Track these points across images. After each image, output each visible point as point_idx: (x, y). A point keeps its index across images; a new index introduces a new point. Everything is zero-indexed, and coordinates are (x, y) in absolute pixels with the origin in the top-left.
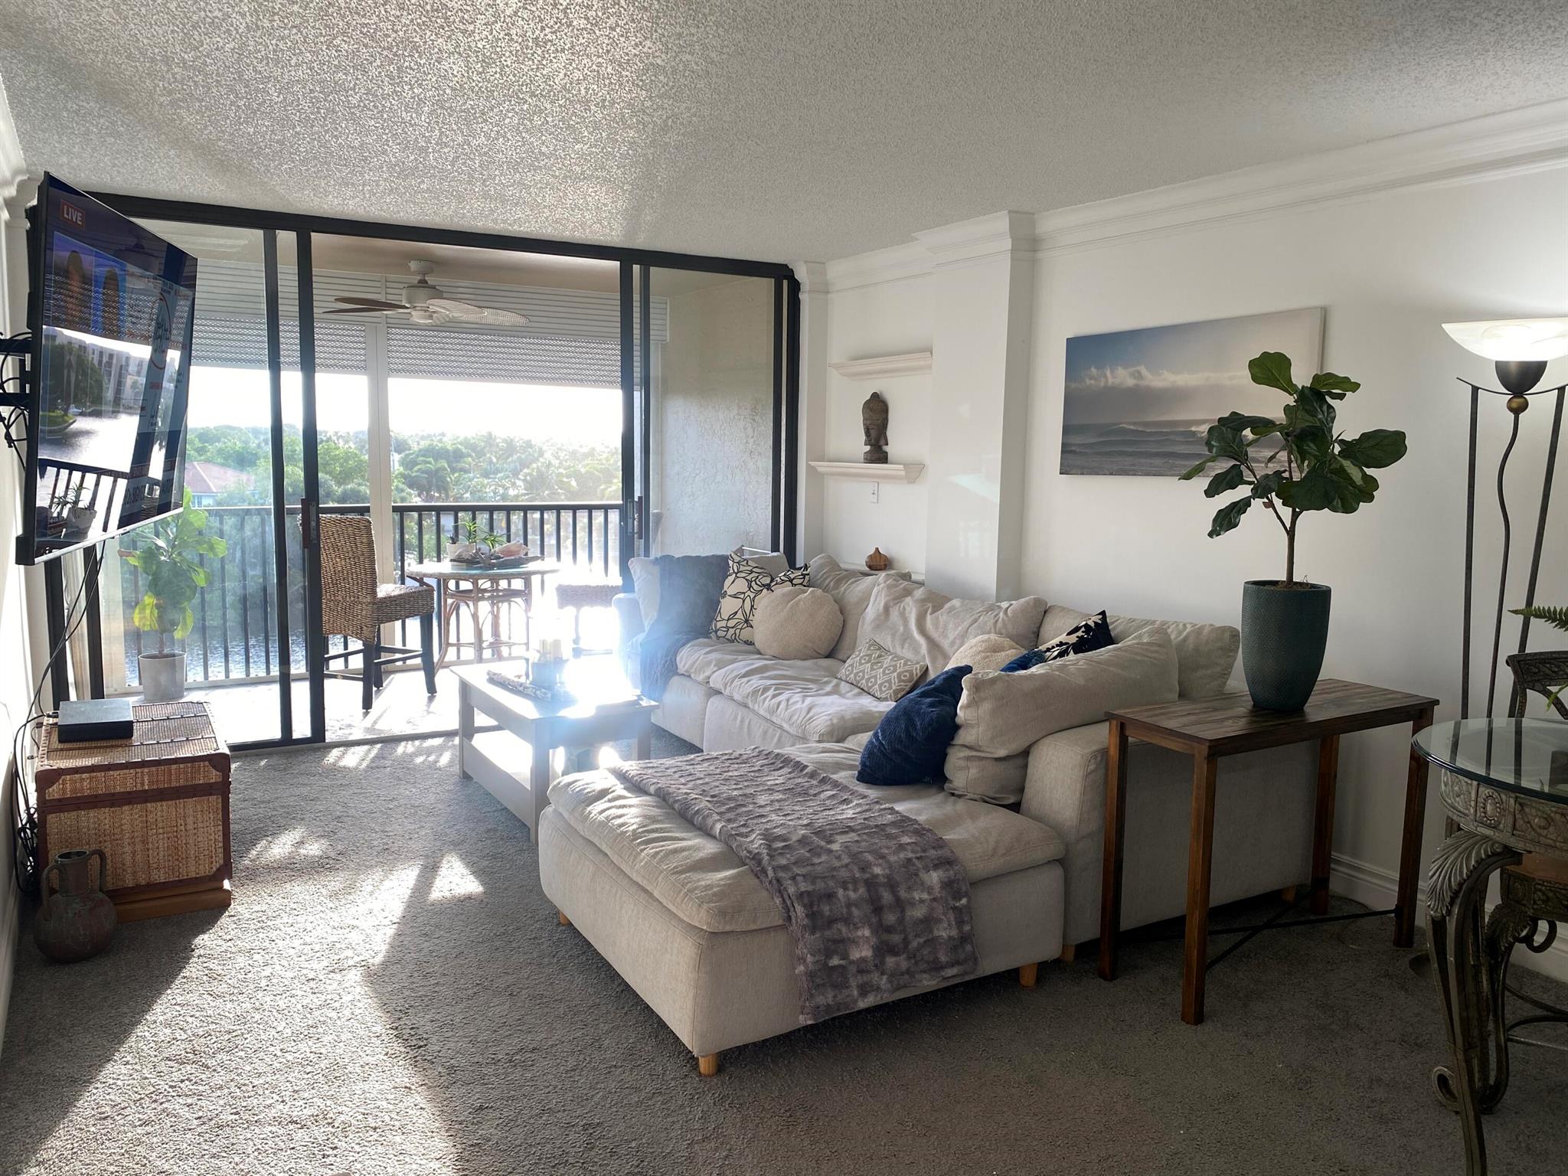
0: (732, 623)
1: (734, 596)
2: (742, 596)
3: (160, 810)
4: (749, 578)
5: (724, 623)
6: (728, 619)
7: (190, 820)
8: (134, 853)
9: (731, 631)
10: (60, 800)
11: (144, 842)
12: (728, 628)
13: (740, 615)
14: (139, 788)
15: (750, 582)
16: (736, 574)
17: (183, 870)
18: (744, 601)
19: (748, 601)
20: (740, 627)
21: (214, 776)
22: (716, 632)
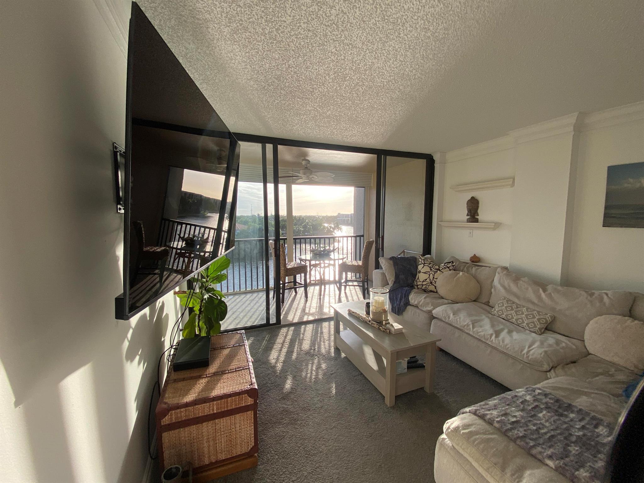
0: (424, 283)
1: (425, 273)
2: (429, 273)
3: (223, 423)
4: (430, 266)
5: (421, 283)
6: (423, 282)
7: (238, 425)
8: (209, 446)
9: (424, 286)
10: (169, 425)
11: (214, 440)
12: (423, 285)
13: (428, 280)
14: (212, 412)
15: (430, 268)
16: (424, 264)
17: (234, 452)
18: (429, 275)
19: (431, 275)
20: (428, 285)
21: (250, 401)
22: (417, 286)
